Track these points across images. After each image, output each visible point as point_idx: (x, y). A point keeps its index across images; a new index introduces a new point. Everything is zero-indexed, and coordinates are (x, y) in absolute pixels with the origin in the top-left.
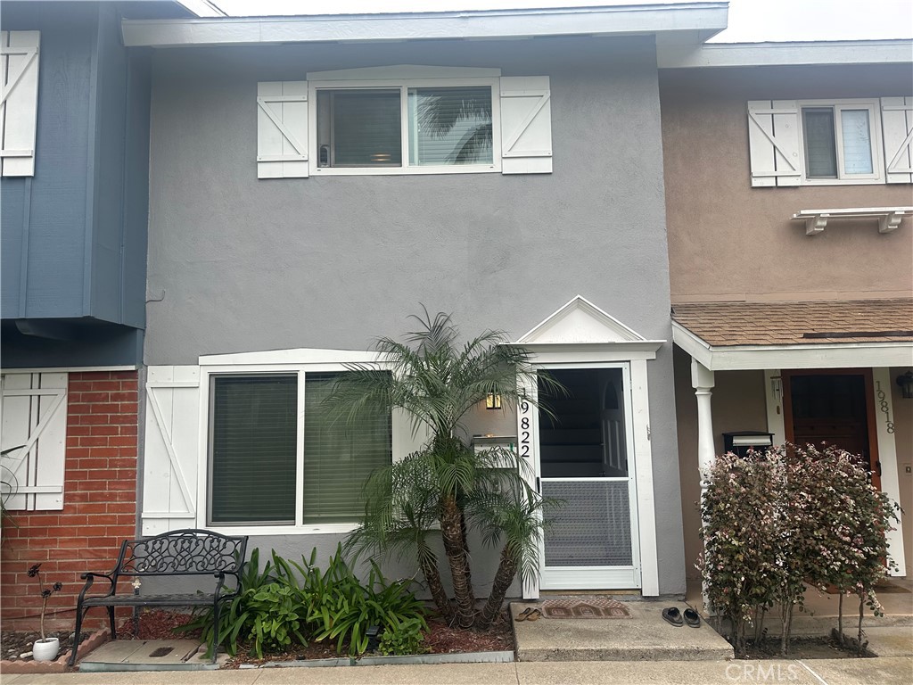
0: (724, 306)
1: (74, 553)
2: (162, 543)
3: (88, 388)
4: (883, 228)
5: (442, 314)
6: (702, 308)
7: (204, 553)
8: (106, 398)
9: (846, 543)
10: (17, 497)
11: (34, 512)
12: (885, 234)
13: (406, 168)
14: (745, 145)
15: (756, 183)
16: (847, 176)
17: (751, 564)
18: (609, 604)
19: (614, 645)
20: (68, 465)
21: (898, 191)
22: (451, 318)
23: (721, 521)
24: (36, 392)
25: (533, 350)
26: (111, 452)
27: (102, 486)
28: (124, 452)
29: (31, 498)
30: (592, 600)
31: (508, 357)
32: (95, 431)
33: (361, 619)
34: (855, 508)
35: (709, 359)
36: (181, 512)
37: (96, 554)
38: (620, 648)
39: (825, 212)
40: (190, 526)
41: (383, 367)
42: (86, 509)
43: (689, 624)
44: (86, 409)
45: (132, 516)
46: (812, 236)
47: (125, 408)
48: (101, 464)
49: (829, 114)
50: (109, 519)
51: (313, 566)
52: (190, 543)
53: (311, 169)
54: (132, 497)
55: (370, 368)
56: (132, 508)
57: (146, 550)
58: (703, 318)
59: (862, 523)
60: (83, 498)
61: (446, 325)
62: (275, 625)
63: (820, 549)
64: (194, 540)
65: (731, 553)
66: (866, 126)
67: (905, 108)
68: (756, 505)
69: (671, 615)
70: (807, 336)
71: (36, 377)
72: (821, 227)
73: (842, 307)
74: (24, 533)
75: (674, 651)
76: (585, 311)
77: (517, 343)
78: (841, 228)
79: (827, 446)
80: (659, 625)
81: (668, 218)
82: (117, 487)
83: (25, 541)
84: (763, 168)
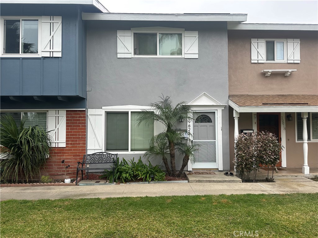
0: (242, 96)
1: (69, 158)
2: (94, 156)
3: (72, 115)
4: (286, 75)
5: (168, 96)
6: (237, 96)
7: (106, 158)
8: (77, 117)
9: (270, 155)
10: (53, 143)
11: (58, 147)
12: (286, 77)
13: (158, 56)
14: (250, 51)
15: (252, 62)
16: (277, 61)
17: (247, 160)
18: (210, 172)
19: (212, 179)
20: (67, 135)
21: (290, 65)
22: (170, 98)
23: (240, 149)
24: (57, 115)
25: (192, 106)
26: (79, 132)
27: (76, 141)
28: (82, 132)
29: (57, 144)
30: (205, 171)
31: (185, 108)
32: (74, 126)
33: (149, 173)
34: (273, 147)
35: (238, 109)
36: (98, 148)
37: (75, 159)
38: (214, 180)
39: (270, 71)
40: (101, 151)
41: (152, 110)
42: (72, 147)
43: (231, 176)
44: (71, 120)
45: (85, 149)
46: (267, 77)
47: (82, 120)
48: (76, 135)
49: (273, 43)
50: (78, 150)
51: (134, 162)
52: (102, 155)
53: (132, 55)
54: (85, 144)
55: (148, 111)
56: (85, 147)
57: (90, 157)
58: (237, 99)
59: (274, 150)
60: (71, 144)
61: (169, 100)
62: (128, 175)
63: (264, 156)
64: (103, 155)
65: (242, 157)
66: (283, 47)
67: (293, 42)
68: (249, 145)
69: (226, 174)
70: (263, 104)
71: (57, 111)
72: (269, 74)
73: (273, 96)
74: (55, 153)
75: (227, 181)
76: (206, 96)
77: (188, 104)
78: (275, 75)
79: (267, 132)
80: (223, 176)
81: (229, 71)
82: (81, 141)
83: (55, 155)
84: (254, 58)
